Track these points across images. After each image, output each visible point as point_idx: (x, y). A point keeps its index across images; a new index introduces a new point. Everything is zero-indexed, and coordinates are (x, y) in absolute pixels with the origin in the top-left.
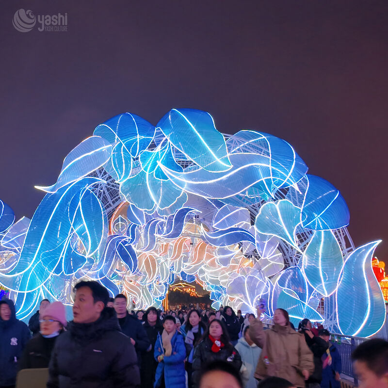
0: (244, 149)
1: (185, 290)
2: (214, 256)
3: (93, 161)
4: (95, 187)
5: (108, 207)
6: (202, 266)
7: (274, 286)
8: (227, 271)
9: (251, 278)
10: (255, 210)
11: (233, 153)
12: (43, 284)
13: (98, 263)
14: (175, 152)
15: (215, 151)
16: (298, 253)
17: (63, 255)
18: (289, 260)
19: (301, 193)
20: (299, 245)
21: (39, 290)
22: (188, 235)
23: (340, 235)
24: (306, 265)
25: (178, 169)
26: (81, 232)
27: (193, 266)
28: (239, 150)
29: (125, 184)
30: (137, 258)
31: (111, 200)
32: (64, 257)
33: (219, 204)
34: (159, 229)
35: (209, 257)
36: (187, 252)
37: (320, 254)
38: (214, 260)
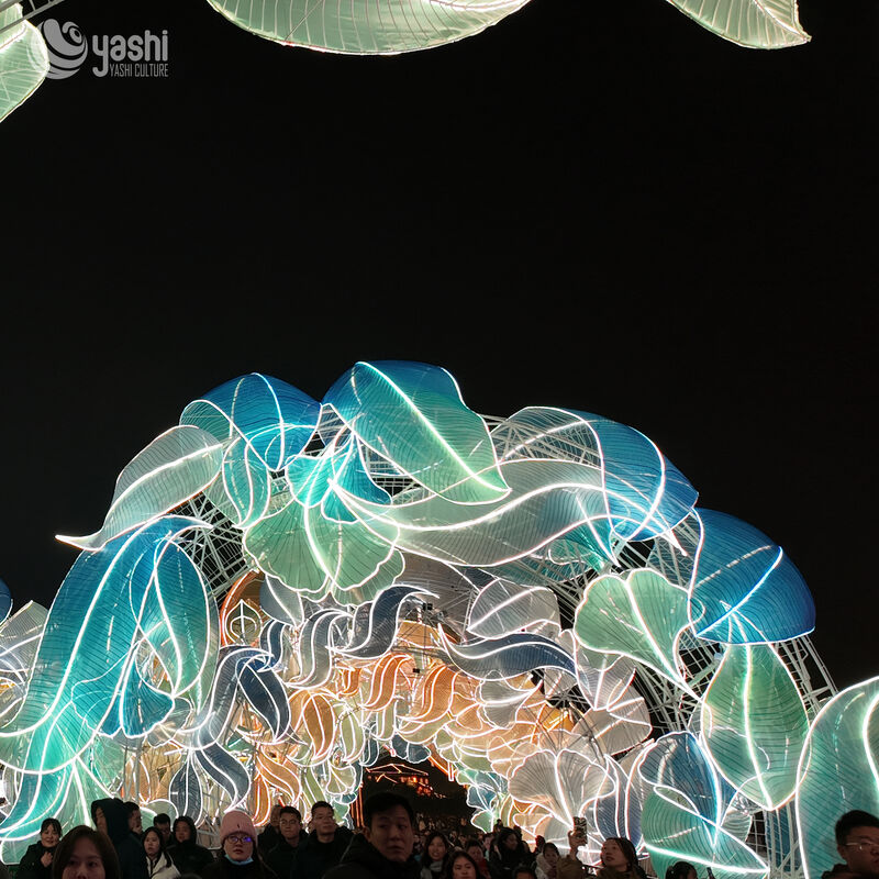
0: (536, 449)
1: (403, 780)
2: (472, 703)
3: (182, 480)
4: (188, 538)
5: (217, 583)
6: (445, 725)
7: (629, 778)
8: (507, 739)
9: (570, 757)
10: (572, 593)
11: (509, 459)
12: (77, 756)
13: (198, 712)
14: (368, 459)
15: (464, 454)
16: (688, 698)
17: (120, 692)
18: (666, 715)
19: (684, 553)
20: (688, 680)
21: (69, 769)
22: (407, 650)
23: (795, 656)
24: (711, 729)
25: (379, 497)
26: (159, 640)
27: (423, 723)
28: (523, 452)
29: (255, 530)
30: (288, 700)
31: (225, 566)
32: (123, 694)
33: (481, 578)
34: (336, 636)
35: (461, 702)
36: (406, 691)
37: (746, 703)
38: (474, 709)
